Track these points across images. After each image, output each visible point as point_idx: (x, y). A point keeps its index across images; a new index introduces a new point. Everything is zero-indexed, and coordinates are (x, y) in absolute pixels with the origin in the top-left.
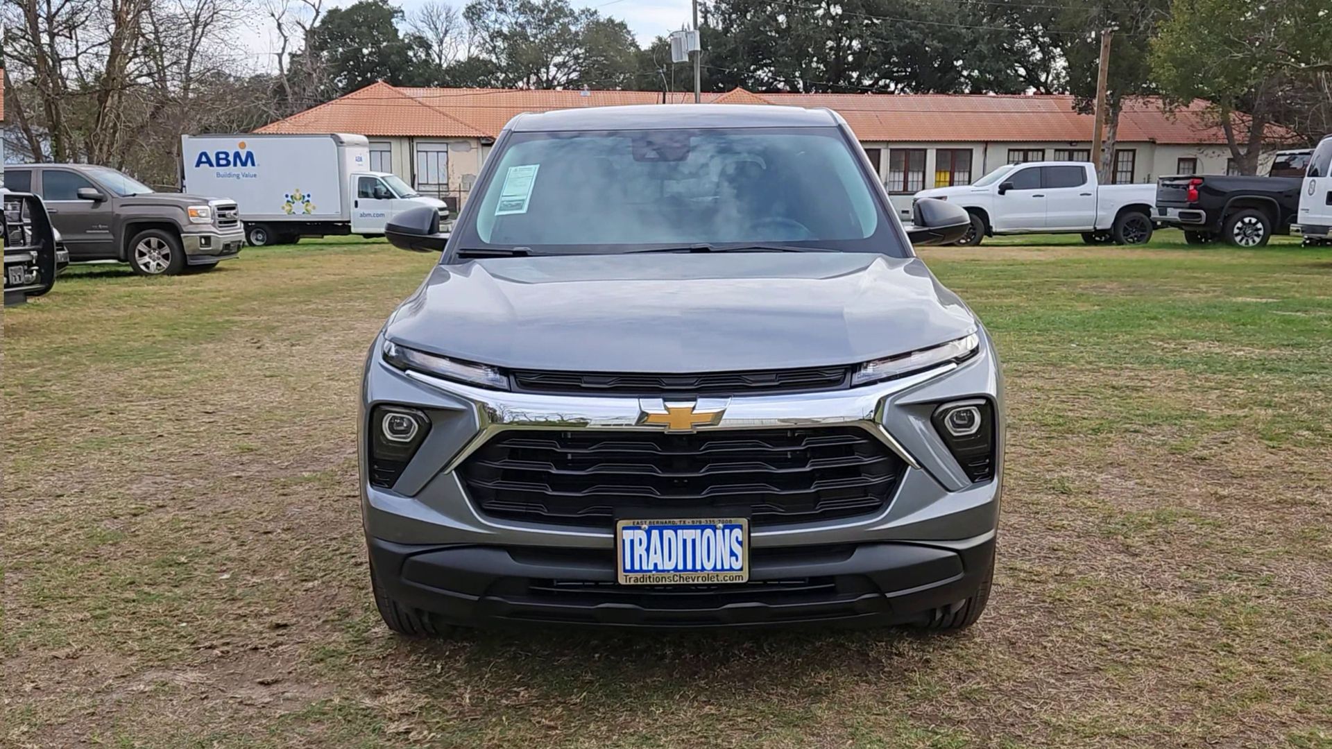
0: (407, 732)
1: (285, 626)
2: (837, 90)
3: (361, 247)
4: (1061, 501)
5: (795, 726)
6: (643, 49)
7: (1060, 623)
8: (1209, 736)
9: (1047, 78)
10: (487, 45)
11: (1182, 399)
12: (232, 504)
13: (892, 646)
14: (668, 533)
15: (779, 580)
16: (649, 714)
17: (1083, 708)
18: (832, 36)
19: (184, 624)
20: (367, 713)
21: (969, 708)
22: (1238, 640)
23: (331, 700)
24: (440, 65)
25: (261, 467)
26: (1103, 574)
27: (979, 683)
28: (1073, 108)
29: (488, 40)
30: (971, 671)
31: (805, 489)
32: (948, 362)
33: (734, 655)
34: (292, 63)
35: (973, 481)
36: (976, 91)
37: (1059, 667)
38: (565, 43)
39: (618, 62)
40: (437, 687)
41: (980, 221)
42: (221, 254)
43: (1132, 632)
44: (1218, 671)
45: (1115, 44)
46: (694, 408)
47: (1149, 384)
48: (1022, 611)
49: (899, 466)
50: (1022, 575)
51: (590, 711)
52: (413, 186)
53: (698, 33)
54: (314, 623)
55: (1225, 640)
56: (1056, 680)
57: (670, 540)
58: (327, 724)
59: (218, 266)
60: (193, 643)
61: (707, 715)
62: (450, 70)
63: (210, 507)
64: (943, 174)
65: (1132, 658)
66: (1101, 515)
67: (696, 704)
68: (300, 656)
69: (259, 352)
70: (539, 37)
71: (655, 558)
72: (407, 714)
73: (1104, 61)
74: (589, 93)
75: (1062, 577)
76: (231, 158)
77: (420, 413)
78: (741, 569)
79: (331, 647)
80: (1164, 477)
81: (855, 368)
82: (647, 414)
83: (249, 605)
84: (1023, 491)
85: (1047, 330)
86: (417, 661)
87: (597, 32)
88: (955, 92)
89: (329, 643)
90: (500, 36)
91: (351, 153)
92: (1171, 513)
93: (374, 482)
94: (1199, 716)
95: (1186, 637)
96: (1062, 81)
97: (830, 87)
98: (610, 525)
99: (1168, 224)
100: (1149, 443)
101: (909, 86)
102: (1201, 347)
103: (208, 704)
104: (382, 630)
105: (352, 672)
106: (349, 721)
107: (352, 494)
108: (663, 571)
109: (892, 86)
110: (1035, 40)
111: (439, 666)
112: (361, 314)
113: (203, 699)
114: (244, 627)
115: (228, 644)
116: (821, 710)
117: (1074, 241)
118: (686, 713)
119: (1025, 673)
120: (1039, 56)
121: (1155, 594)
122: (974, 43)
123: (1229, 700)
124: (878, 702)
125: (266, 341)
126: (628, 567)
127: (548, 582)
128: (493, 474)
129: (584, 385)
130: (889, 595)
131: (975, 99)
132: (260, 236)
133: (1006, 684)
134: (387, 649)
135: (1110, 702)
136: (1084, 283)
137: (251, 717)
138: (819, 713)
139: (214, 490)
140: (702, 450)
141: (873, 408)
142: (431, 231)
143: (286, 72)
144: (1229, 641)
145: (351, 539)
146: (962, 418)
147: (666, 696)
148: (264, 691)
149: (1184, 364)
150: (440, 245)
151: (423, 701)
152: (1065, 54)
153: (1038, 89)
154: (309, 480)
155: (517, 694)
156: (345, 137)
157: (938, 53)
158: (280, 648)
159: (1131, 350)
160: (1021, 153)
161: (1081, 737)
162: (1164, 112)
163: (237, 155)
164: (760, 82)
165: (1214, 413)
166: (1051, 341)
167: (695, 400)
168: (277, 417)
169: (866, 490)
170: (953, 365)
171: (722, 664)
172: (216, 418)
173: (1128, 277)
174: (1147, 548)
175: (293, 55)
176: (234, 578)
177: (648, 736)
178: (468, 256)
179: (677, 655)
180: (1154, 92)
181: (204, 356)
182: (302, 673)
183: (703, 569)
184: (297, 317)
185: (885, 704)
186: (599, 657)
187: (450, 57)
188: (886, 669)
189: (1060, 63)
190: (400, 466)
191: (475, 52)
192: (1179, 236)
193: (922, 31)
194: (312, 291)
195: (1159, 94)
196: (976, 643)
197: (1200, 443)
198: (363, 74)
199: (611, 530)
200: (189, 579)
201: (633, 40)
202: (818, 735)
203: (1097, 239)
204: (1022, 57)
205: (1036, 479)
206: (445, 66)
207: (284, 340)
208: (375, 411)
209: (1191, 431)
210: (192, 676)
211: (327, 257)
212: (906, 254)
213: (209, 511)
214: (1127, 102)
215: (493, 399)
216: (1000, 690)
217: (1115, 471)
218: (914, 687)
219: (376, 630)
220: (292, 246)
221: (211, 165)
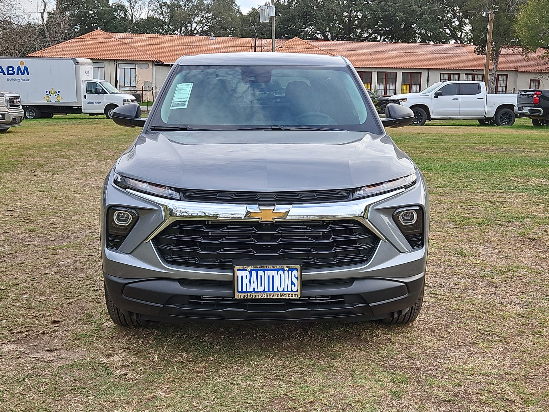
0: (125, 375)
1: (58, 322)
2: (349, 39)
3: (88, 120)
4: (460, 260)
5: (324, 371)
6: (244, 15)
7: (457, 321)
8: (528, 375)
9: (461, 35)
10: (158, 10)
11: (525, 208)
12: (26, 259)
13: (373, 332)
14: (260, 273)
15: (315, 297)
16: (250, 365)
17: (468, 362)
18: (346, 9)
19: (5, 321)
20: (104, 365)
21: (410, 362)
22: (545, 329)
23: (85, 359)
24: (132, 20)
25: (41, 240)
26: (480, 297)
27: (416, 350)
28: (475, 52)
29: (159, 7)
30: (412, 344)
31: (329, 250)
32: (401, 188)
33: (293, 336)
34: (49, 17)
35: (413, 248)
36: (423, 41)
37: (456, 342)
38: (201, 10)
39: (230, 21)
40: (140, 352)
41: (424, 112)
42: (11, 123)
43: (493, 325)
44: (534, 344)
45: (497, 18)
46: (274, 210)
47: (509, 200)
48: (439, 315)
49: (376, 239)
50: (439, 297)
51: (219, 364)
52: (116, 87)
53: (274, 7)
54: (74, 321)
55: (538, 329)
56: (454, 348)
57: (261, 276)
58: (84, 371)
59: (9, 130)
60: (10, 331)
61: (279, 365)
62: (137, 23)
63: (15, 260)
64: (405, 86)
65: (492, 338)
66: (480, 267)
67: (273, 360)
68: (67, 337)
69: (35, 178)
70: (187, 6)
71: (254, 285)
72: (125, 366)
73: (490, 27)
74: (214, 38)
75: (460, 298)
76: (15, 70)
77: (133, 211)
78: (297, 291)
79: (84, 332)
80: (514, 248)
81: (354, 190)
82: (250, 212)
83: (38, 311)
84: (441, 255)
85: (458, 171)
86: (129, 339)
87: (219, 5)
88: (412, 42)
89: (83, 331)
90: (165, 5)
91: (83, 69)
92: (516, 267)
93: (108, 246)
94: (523, 366)
95: (519, 328)
96: (469, 37)
97: (345, 38)
98: (231, 268)
99: (523, 115)
100: (507, 231)
101: (387, 37)
102: (537, 181)
103: (21, 361)
104: (110, 324)
105: (96, 345)
106: (95, 369)
107: (91, 254)
108: (258, 292)
109: (379, 38)
110: (454, 15)
111: (141, 342)
112: (90, 158)
113: (18, 358)
114: (37, 322)
115: (29, 331)
116: (336, 363)
117: (474, 123)
118: (269, 364)
119: (439, 345)
120: (457, 23)
121: (506, 307)
122: (422, 14)
123: (539, 358)
124: (365, 359)
125: (39, 172)
126: (240, 290)
127: (198, 297)
128: (170, 242)
129: (218, 198)
130: (370, 305)
131: (422, 45)
132: (31, 114)
133: (429, 350)
134: (113, 333)
135: (480, 359)
136: (479, 146)
137: (44, 367)
138: (335, 364)
139: (16, 252)
140: (278, 231)
141: (363, 211)
142: (136, 117)
143: (45, 23)
144: (541, 330)
145: (91, 277)
146: (408, 216)
147: (258, 356)
148: (49, 354)
149: (528, 190)
150: (141, 124)
151: (133, 359)
152: (471, 22)
153: (457, 41)
154: (67, 247)
155: (182, 356)
156: (79, 60)
157: (403, 20)
158: (56, 333)
159: (501, 182)
160: (447, 76)
161: (465, 376)
162: (523, 55)
163: (19, 68)
164: (307, 34)
165: (541, 215)
166: (460, 177)
167: (274, 206)
168: (48, 213)
169: (359, 252)
170: (403, 189)
171: (287, 341)
172: (14, 213)
173: (502, 143)
174: (503, 284)
175: (49, 13)
176: (30, 297)
177: (249, 376)
178: (157, 130)
179: (264, 336)
180: (517, 44)
181: (5, 179)
182: (69, 346)
183: (278, 291)
184: (55, 159)
185: (368, 360)
186: (224, 338)
187: (137, 16)
188: (370, 343)
189: (468, 28)
190: (122, 238)
191: (151, 14)
192: (529, 122)
193: (395, 8)
194: (62, 145)
195: (520, 45)
196: (415, 331)
197: (532, 231)
198: (89, 25)
199: (232, 271)
200: (6, 298)
201: (238, 9)
202: (335, 375)
203: (487, 122)
204: (448, 24)
205: (449, 249)
206: (134, 21)
207: (49, 172)
208: (110, 210)
209: (529, 224)
210: (11, 346)
211: (69, 126)
212: (381, 133)
213: (14, 262)
214: (504, 49)
215: (171, 204)
216: (426, 353)
217: (489, 245)
218: (383, 352)
219: (107, 324)
220: (49, 119)
221: (4, 74)
